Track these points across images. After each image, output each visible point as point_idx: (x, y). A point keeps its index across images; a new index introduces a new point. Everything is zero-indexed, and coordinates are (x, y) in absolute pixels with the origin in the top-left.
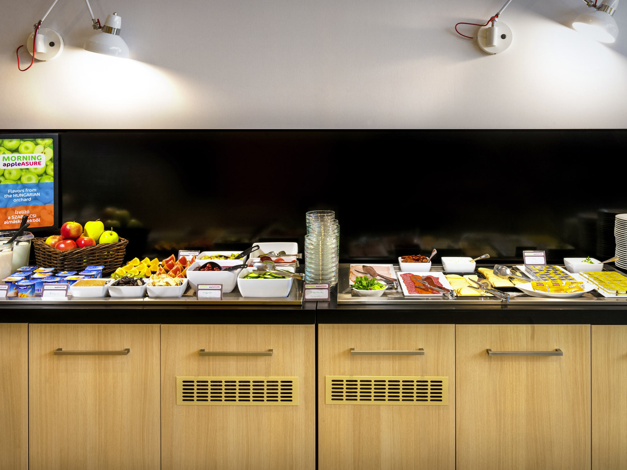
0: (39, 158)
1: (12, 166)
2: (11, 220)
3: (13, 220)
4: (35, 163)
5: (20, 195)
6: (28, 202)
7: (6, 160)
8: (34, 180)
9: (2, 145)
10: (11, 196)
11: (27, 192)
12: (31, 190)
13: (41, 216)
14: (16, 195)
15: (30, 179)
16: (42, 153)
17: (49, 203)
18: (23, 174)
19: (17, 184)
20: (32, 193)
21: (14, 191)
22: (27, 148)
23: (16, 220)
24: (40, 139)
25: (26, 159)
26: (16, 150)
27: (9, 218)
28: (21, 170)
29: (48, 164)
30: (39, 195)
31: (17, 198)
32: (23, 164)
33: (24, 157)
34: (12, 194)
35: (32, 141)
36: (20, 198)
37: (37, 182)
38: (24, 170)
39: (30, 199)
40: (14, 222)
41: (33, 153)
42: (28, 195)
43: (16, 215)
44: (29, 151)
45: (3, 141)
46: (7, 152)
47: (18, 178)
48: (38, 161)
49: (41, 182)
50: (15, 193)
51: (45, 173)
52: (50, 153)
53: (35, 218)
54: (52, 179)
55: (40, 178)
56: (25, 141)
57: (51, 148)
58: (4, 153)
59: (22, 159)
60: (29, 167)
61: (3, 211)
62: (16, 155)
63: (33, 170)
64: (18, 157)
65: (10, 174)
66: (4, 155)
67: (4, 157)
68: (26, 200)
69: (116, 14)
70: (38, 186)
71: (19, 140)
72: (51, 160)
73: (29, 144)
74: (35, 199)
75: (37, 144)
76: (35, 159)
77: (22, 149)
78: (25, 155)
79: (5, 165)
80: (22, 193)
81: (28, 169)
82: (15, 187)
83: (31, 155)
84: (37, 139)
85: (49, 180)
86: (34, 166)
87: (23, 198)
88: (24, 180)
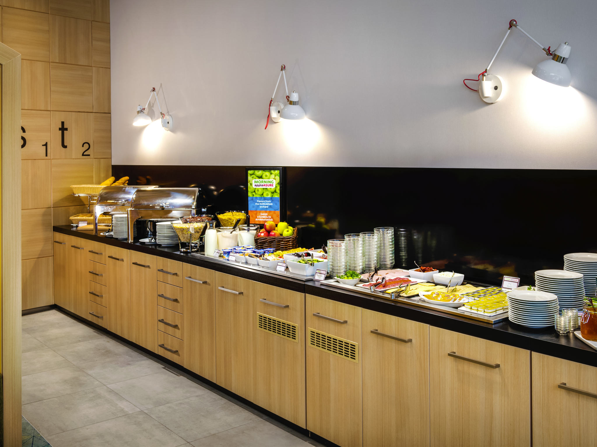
0: (272, 182)
1: (259, 186)
2: (259, 218)
3: (260, 218)
4: (270, 185)
5: (263, 204)
6: (267, 208)
7: (256, 183)
8: (270, 196)
9: (254, 174)
10: (258, 204)
11: (266, 203)
12: (268, 201)
13: (274, 218)
14: (261, 204)
15: (267, 194)
16: (274, 179)
17: (277, 210)
18: (264, 191)
19: (261, 197)
20: (269, 203)
21: (260, 201)
22: (266, 176)
23: (261, 218)
24: (273, 171)
25: (266, 183)
26: (261, 177)
27: (258, 217)
28: (264, 189)
29: (277, 186)
30: (272, 205)
31: (261, 205)
32: (264, 185)
33: (265, 181)
34: (259, 203)
35: (269, 172)
36: (263, 205)
37: (271, 197)
38: (265, 189)
39: (268, 207)
40: (260, 220)
41: (269, 179)
42: (267, 204)
43: (261, 215)
44: (267, 178)
45: (255, 171)
46: (256, 178)
47: (262, 193)
48: (271, 184)
49: (273, 197)
50: (260, 203)
51: (275, 191)
52: (278, 178)
53: (270, 219)
54: (279, 195)
55: (272, 194)
56: (265, 172)
57: (278, 176)
58: (255, 179)
59: (264, 182)
60: (267, 187)
61: (255, 212)
62: (261, 180)
63: (269, 189)
64: (262, 181)
65: (258, 191)
66: (255, 180)
67: (255, 181)
68: (266, 207)
69: (295, 92)
70: (272, 199)
71: (263, 171)
72: (278, 183)
73: (267, 173)
74: (270, 206)
75: (271, 174)
76: (270, 183)
77: (264, 176)
78: (265, 180)
79: (255, 185)
80: (264, 203)
81: (266, 188)
82: (261, 199)
83: (268, 180)
84: (271, 171)
85: (277, 196)
86: (270, 187)
87: (265, 206)
88: (265, 195)
